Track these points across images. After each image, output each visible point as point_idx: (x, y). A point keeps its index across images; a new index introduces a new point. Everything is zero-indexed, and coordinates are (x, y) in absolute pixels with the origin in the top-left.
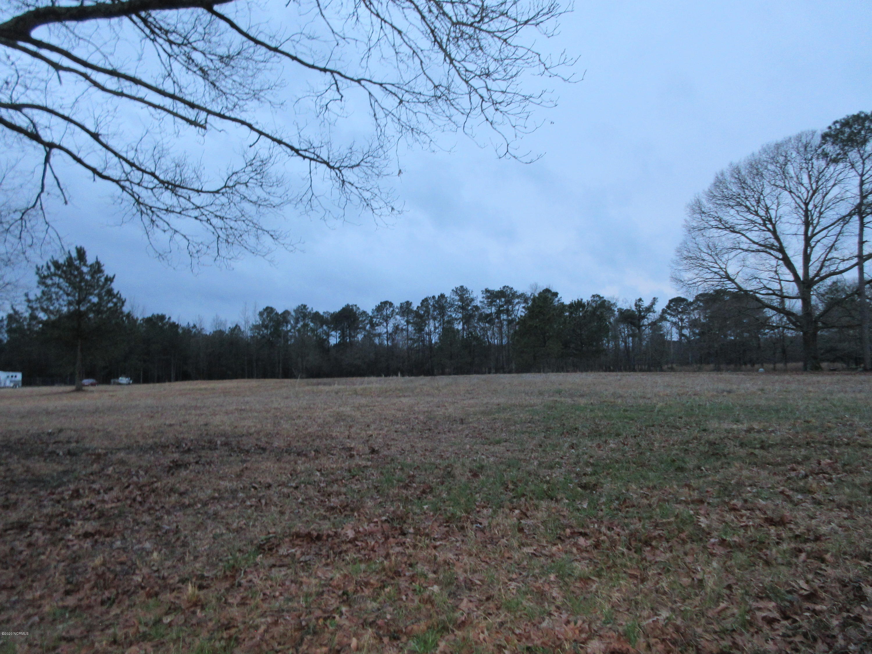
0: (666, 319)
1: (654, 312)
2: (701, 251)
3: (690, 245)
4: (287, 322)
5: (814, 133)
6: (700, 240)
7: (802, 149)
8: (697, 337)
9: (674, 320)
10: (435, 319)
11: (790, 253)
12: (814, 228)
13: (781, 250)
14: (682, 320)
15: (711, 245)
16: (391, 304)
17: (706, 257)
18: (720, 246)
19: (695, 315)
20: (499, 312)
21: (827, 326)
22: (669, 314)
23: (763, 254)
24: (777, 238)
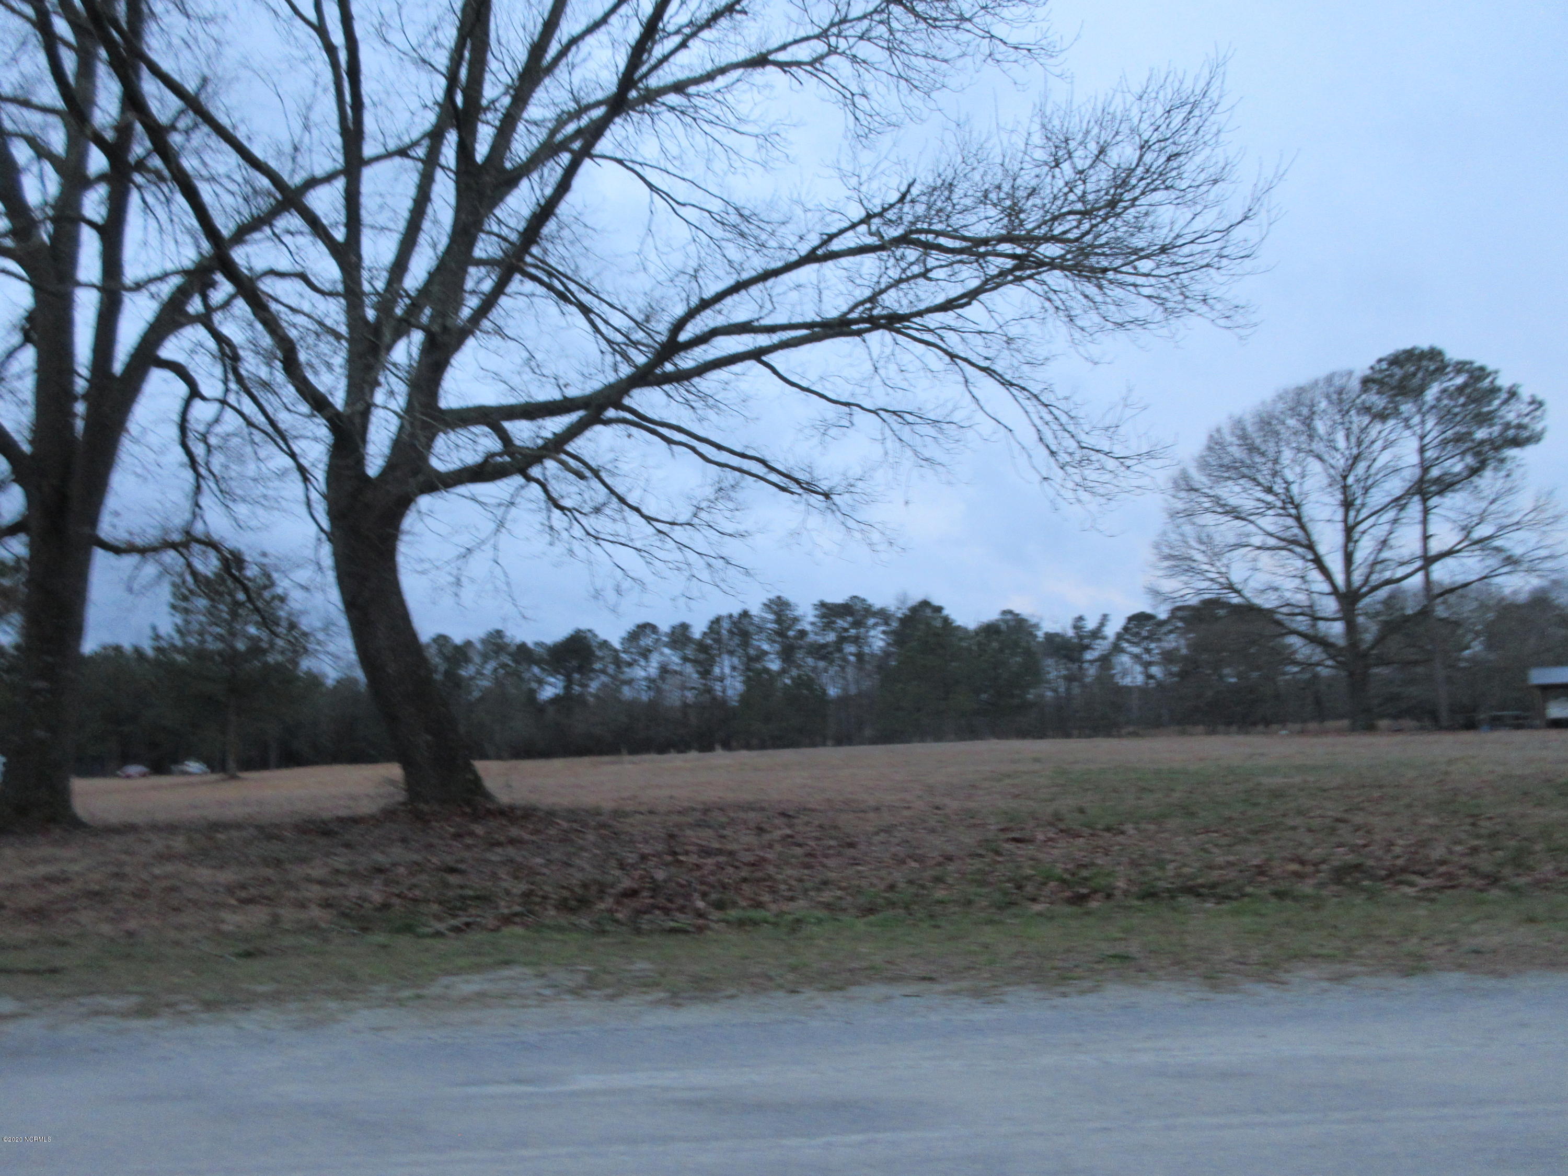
0: (1123, 651)
1: (1104, 638)
2: (1191, 547)
3: (1173, 537)
4: (468, 660)
5: (1350, 373)
6: (1187, 529)
7: (1335, 397)
8: (1176, 679)
9: (1136, 650)
10: (731, 653)
11: (1322, 549)
12: (1358, 511)
13: (1311, 547)
14: (1148, 651)
15: (1204, 536)
16: (653, 628)
17: (1199, 557)
18: (1218, 539)
19: (1171, 642)
20: (842, 640)
21: (1383, 661)
22: (1128, 641)
23: (1284, 553)
24: (1303, 527)
